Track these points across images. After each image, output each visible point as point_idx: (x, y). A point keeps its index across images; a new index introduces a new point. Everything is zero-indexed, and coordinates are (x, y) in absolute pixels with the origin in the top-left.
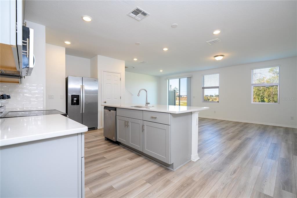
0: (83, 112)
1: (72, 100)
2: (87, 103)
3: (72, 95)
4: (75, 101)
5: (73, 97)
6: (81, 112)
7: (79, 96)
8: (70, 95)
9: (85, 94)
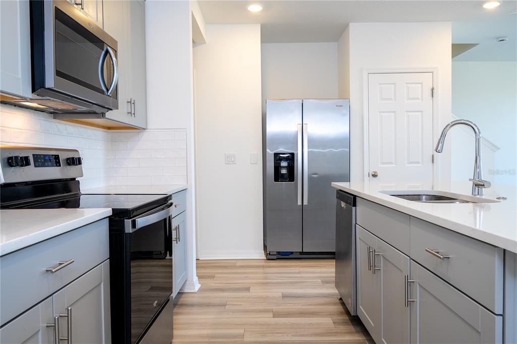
0: (305, 203)
1: (277, 168)
2: (315, 176)
3: (275, 154)
4: (284, 171)
5: (278, 157)
6: (299, 203)
7: (293, 154)
8: (270, 152)
9: (309, 147)
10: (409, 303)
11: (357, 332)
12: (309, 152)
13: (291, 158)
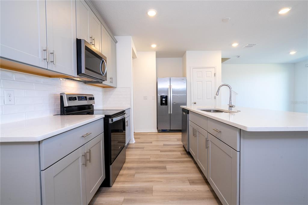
0: (171, 113)
1: (162, 101)
2: (174, 103)
3: (161, 96)
4: (164, 102)
5: (162, 97)
6: (169, 113)
8: (159, 95)
9: (172, 94)
10: (207, 147)
11: (189, 157)
12: (172, 96)
13: (166, 97)
